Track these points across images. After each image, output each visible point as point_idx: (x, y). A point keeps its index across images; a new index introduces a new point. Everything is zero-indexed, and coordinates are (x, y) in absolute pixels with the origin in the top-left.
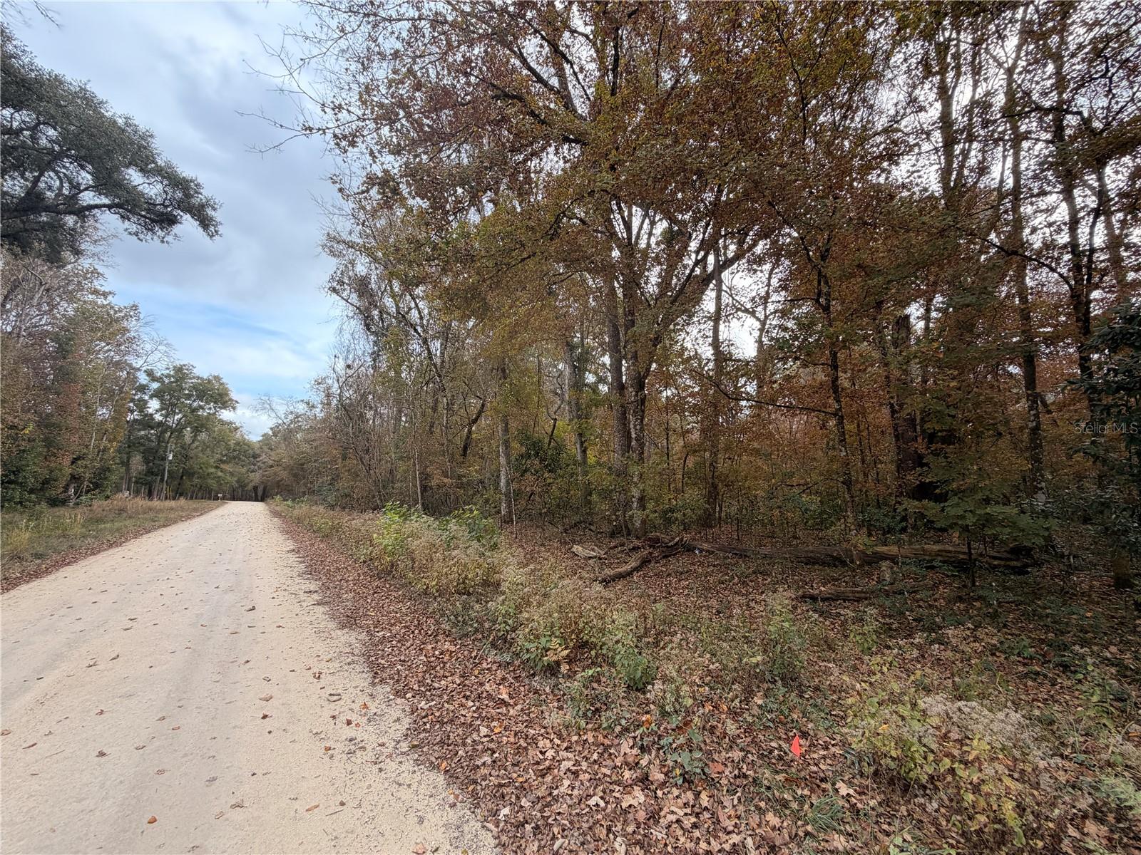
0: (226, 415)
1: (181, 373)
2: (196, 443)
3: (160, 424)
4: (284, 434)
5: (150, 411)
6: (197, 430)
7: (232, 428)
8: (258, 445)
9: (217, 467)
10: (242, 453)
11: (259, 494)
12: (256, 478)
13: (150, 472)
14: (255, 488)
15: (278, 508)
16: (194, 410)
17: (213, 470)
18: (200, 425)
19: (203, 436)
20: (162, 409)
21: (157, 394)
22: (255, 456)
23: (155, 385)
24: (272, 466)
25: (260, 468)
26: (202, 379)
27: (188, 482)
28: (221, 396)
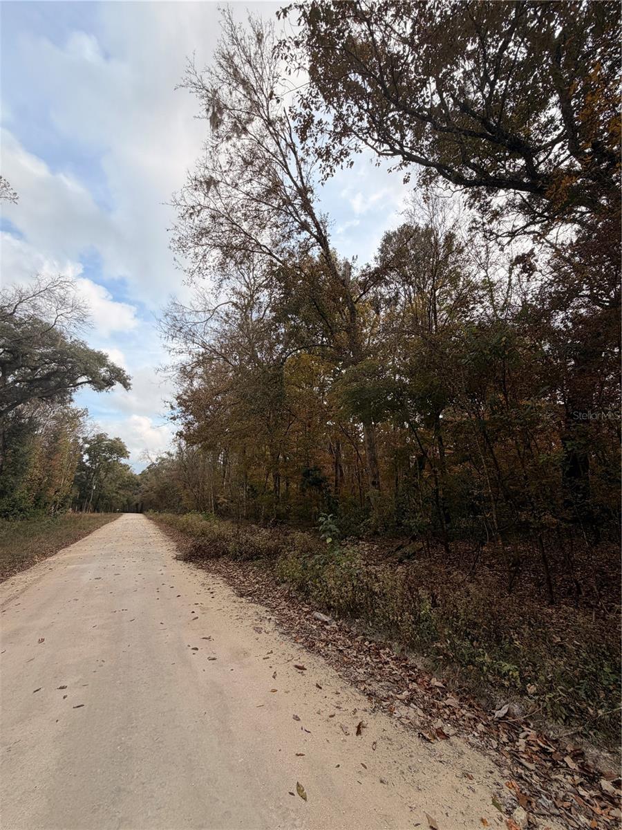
0: (123, 461)
1: (100, 438)
2: (106, 479)
3: (89, 468)
4: (153, 470)
5: (84, 460)
6: (107, 471)
7: (126, 467)
8: (139, 478)
9: (117, 493)
10: (132, 483)
11: (138, 509)
12: (137, 498)
13: (81, 497)
14: (137, 505)
15: (151, 516)
16: (106, 459)
17: (114, 494)
18: (110, 468)
19: (110, 475)
20: (90, 460)
21: (88, 451)
22: (138, 485)
23: (87, 446)
24: (147, 492)
25: (140, 492)
26: (111, 440)
27: (101, 502)
28: (121, 450)
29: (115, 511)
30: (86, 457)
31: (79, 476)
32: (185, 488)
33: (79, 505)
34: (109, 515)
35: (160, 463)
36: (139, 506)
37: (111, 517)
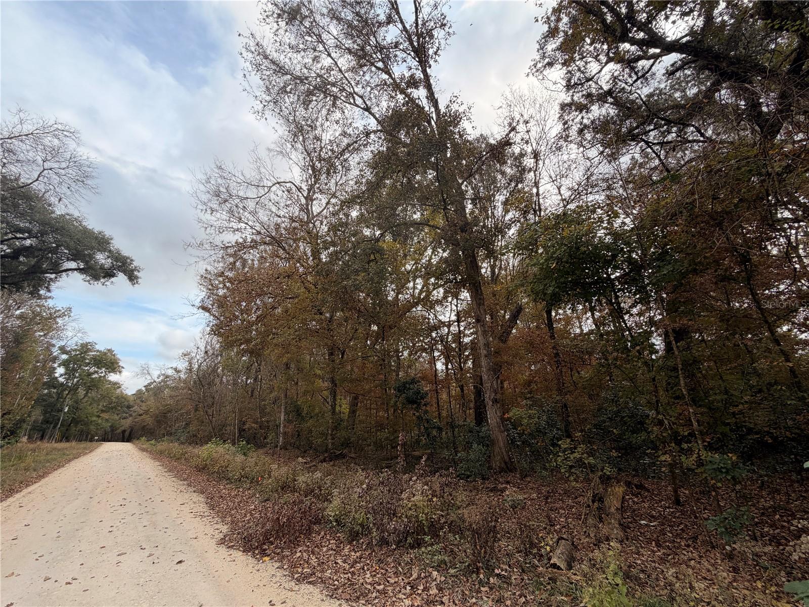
0: (113, 377)
1: (85, 348)
2: (86, 399)
3: (62, 384)
4: (154, 390)
5: (57, 375)
6: (89, 389)
7: (116, 385)
8: (132, 398)
9: (99, 416)
10: (120, 404)
11: (126, 437)
12: (126, 423)
13: (46, 421)
14: (124, 431)
15: (144, 446)
16: (90, 374)
17: (94, 418)
18: (93, 385)
19: (93, 394)
20: (65, 374)
21: (65, 364)
22: (129, 407)
23: (64, 357)
24: (141, 415)
25: (131, 415)
26: (100, 352)
27: (73, 429)
28: (112, 363)
29: (91, 440)
30: (60, 371)
31: (46, 395)
32: (196, 410)
33: (41, 432)
34: (83, 445)
35: (162, 381)
36: (127, 434)
37: (85, 448)
